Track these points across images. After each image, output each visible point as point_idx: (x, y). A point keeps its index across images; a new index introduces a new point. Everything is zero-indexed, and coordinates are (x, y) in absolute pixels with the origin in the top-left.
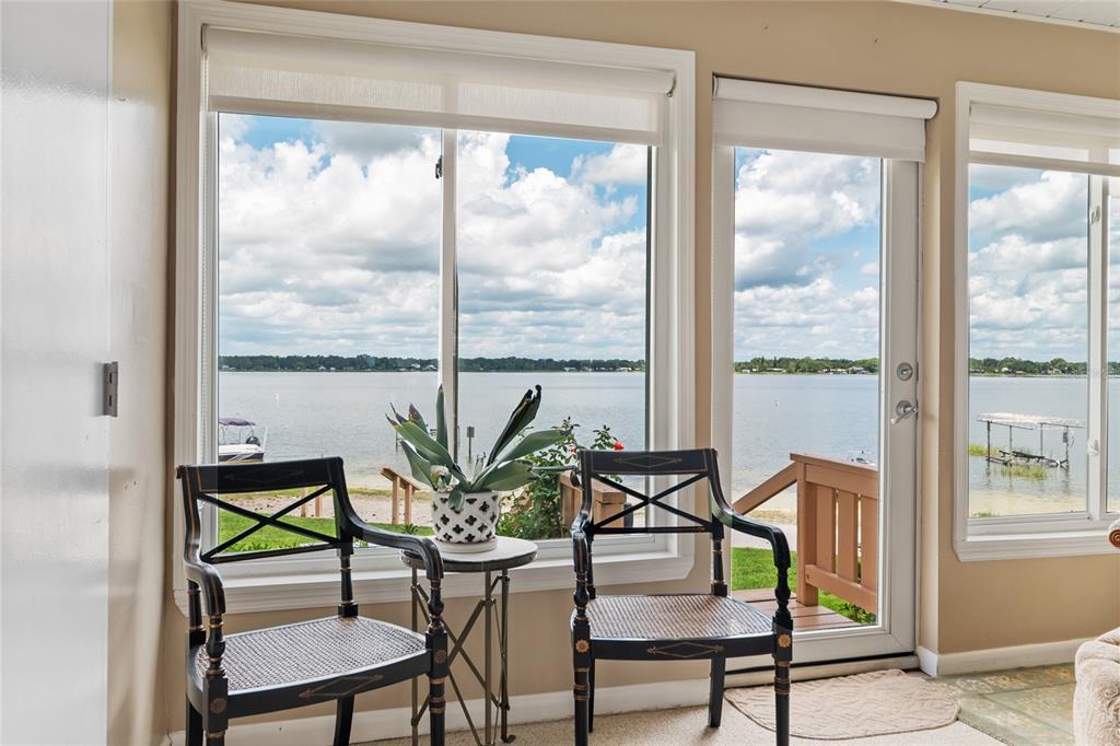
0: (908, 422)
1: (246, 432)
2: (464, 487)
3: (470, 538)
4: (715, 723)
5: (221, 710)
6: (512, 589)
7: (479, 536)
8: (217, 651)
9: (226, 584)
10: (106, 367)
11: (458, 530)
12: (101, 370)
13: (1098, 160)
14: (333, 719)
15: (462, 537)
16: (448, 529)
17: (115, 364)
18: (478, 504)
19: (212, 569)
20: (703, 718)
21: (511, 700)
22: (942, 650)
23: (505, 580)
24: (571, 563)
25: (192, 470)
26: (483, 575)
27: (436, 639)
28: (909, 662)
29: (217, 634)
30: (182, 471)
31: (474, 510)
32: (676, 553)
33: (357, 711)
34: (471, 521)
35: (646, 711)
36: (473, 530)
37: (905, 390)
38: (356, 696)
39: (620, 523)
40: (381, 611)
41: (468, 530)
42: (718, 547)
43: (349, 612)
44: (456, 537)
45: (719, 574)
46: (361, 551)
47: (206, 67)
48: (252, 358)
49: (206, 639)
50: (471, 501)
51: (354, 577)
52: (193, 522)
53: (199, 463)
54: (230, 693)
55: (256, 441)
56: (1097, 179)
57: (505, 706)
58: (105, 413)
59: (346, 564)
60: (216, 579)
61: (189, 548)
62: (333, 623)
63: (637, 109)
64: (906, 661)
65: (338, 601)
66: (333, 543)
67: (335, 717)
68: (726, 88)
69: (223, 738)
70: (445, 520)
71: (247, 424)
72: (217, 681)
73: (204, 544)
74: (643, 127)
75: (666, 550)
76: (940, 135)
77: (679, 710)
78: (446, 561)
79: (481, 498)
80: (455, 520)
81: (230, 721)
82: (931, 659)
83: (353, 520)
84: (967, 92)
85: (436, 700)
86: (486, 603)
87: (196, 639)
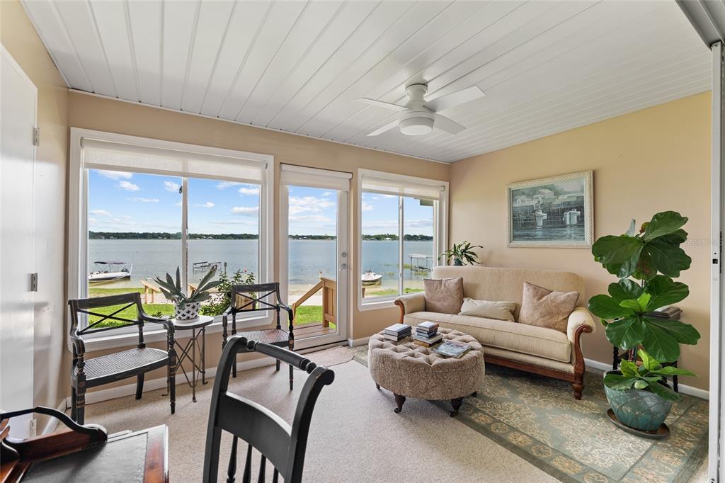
0: (345, 271)
1: (122, 267)
2: (185, 301)
3: (188, 318)
4: (278, 369)
5: (83, 386)
6: (206, 333)
7: (191, 317)
8: (82, 366)
9: (85, 342)
10: (32, 275)
11: (184, 315)
12: (30, 277)
13: (401, 192)
14: (135, 385)
15: (185, 318)
16: (180, 315)
17: (36, 274)
18: (191, 307)
19: (80, 337)
20: (275, 368)
21: (206, 370)
22: (354, 339)
23: (204, 330)
24: (222, 323)
25: (75, 301)
26: (192, 330)
27: (172, 354)
28: (345, 343)
29: (82, 360)
30: (70, 302)
31: (189, 308)
32: (268, 317)
33: (146, 380)
34: (188, 312)
35: (257, 368)
36: (190, 315)
37: (344, 260)
38: (145, 374)
39: (250, 307)
40: (154, 345)
41: (187, 315)
42: (278, 314)
43: (142, 346)
44: (183, 318)
45: (278, 322)
46: (147, 325)
47: (83, 152)
48: (125, 234)
49: (79, 362)
50: (188, 306)
51: (144, 334)
52: (75, 321)
53: (79, 298)
54: (87, 380)
55: (127, 271)
56: (401, 197)
57: (204, 372)
58: (32, 290)
59: (141, 330)
60: (82, 341)
61: (73, 330)
62: (135, 351)
63: (255, 173)
64: (344, 343)
65: (138, 343)
66: (135, 323)
67: (136, 384)
68: (284, 167)
69: (84, 396)
70: (179, 312)
71: (122, 263)
72: (81, 377)
73: (79, 328)
74: (257, 179)
75: (265, 315)
76: (353, 183)
77: (268, 366)
78: (176, 326)
79: (192, 304)
80: (182, 312)
81: (87, 389)
82: (351, 341)
83: (143, 314)
84: (361, 171)
85: (172, 373)
86: (194, 339)
87: (75, 362)
